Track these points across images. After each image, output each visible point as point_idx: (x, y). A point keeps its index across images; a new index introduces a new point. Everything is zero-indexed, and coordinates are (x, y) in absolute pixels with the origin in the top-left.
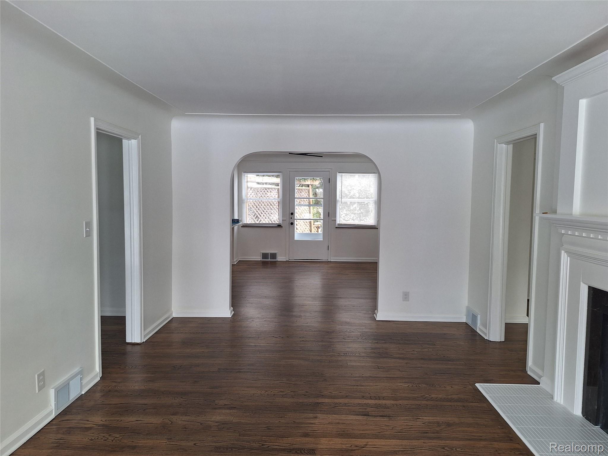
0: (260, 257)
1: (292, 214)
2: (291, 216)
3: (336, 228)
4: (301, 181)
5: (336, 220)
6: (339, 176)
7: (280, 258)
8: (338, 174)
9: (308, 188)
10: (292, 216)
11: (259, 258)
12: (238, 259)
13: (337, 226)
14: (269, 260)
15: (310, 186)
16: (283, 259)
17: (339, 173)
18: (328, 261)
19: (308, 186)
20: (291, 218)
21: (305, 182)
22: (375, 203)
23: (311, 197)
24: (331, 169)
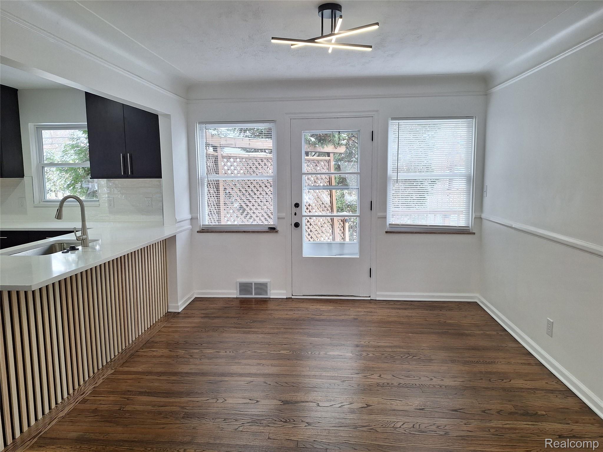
0: (235, 291)
1: (297, 205)
2: (294, 210)
3: (386, 232)
4: (317, 145)
5: (385, 218)
6: (393, 126)
7: (274, 293)
8: (391, 122)
9: (329, 158)
10: (297, 210)
11: (233, 293)
12: (193, 295)
13: (388, 229)
14: (253, 296)
15: (331, 155)
16: (280, 294)
17: (394, 119)
18: (369, 298)
19: (328, 154)
20: (295, 214)
21: (323, 148)
22: (469, 179)
23: (332, 171)
24: (377, 111)
